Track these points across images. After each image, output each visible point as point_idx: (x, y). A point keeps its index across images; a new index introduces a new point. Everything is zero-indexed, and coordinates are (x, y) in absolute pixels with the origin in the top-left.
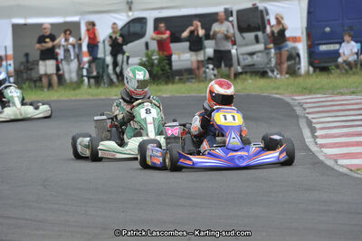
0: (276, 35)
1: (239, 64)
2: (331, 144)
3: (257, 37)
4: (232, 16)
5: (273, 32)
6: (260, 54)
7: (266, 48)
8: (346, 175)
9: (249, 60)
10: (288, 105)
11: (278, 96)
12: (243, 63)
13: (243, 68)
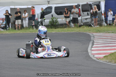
0: (94, 13)
1: (82, 22)
2: (95, 50)
3: (88, 13)
4: (80, 6)
5: (93, 12)
6: (89, 19)
7: (91, 17)
8: (95, 60)
9: (85, 21)
10: (90, 36)
11: (88, 33)
12: (83, 22)
13: (83, 24)
